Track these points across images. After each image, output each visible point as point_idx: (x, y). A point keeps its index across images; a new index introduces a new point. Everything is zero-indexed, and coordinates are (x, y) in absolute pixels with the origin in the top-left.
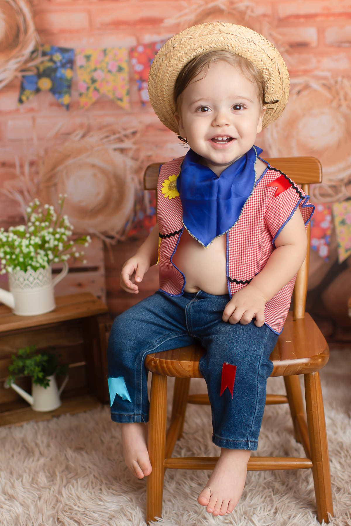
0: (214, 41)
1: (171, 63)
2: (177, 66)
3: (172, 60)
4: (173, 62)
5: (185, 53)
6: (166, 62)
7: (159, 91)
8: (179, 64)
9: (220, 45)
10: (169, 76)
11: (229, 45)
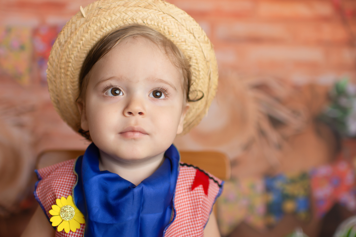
0: (150, 18)
1: (90, 28)
2: (96, 33)
3: (92, 25)
4: (94, 28)
5: (111, 21)
6: (84, 26)
7: (64, 61)
8: (99, 33)
9: (156, 24)
10: (83, 45)
11: (166, 28)
